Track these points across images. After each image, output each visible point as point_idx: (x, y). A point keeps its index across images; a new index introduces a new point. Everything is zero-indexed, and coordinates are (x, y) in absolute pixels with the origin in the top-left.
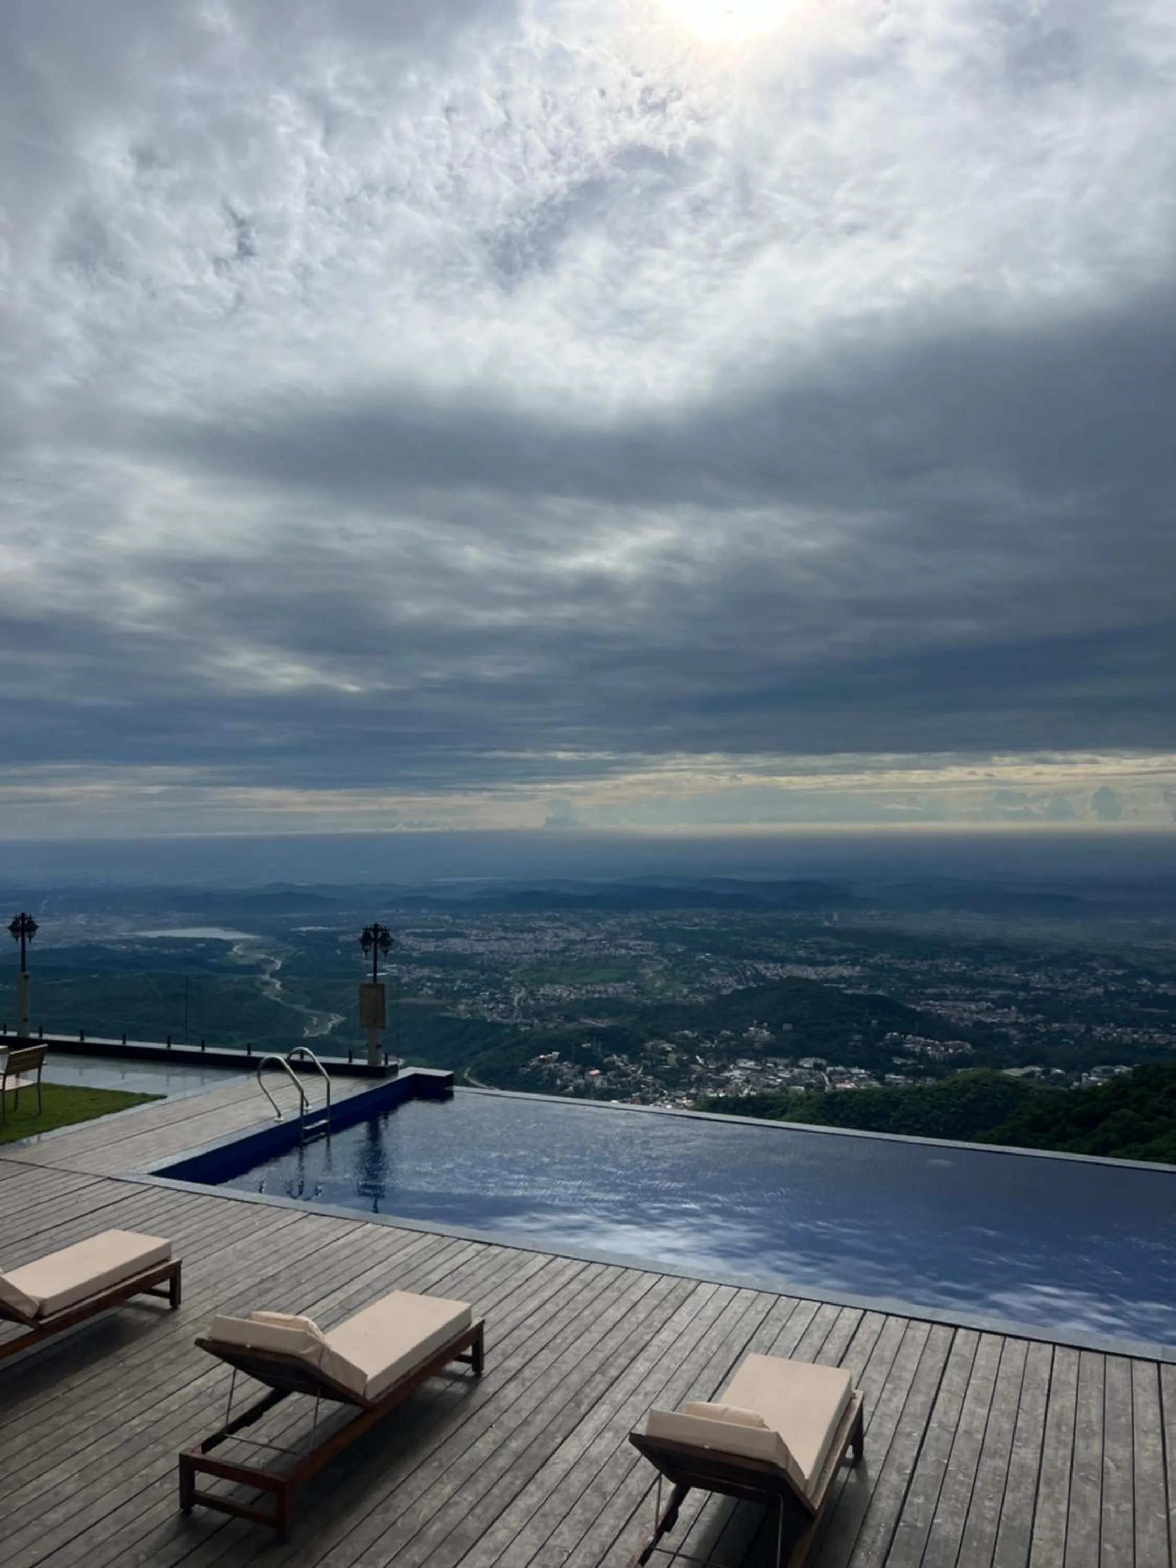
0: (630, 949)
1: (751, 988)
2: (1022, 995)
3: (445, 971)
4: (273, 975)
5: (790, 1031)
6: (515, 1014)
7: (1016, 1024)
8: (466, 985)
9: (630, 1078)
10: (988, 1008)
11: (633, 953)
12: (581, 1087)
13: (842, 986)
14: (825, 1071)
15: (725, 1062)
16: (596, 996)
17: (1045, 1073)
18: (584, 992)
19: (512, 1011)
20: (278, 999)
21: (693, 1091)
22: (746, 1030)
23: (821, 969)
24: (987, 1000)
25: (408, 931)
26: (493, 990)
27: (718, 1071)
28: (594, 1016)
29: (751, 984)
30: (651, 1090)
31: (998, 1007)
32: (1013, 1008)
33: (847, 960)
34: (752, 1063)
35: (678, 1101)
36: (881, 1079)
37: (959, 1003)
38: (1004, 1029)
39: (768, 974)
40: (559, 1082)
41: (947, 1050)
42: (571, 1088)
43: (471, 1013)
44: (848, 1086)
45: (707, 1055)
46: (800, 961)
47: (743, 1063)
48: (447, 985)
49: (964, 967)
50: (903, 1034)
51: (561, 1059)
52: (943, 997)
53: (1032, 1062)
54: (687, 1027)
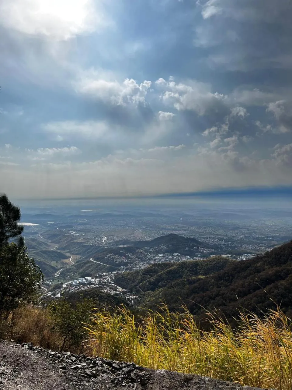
0: (132, 227)
1: (162, 236)
2: (225, 237)
3: (85, 233)
5: (171, 247)
7: (224, 244)
8: (91, 237)
9: (132, 259)
10: (218, 241)
12: (120, 262)
13: (183, 235)
14: (179, 256)
15: (155, 254)
16: (124, 239)
17: (231, 256)
18: (121, 238)
19: (102, 243)
20: (42, 241)
21: (148, 262)
22: (161, 246)
23: (178, 232)
24: (217, 239)
27: (154, 257)
28: (123, 244)
30: (138, 262)
31: (220, 240)
32: (223, 241)
33: (184, 229)
34: (162, 255)
35: (144, 264)
36: (193, 258)
37: (211, 240)
38: (221, 246)
39: (166, 233)
40: (115, 260)
41: (208, 251)
42: (118, 262)
43: (92, 244)
44: (185, 260)
45: (151, 253)
46: (173, 230)
47: (160, 255)
48: (86, 237)
50: (198, 247)
51: (115, 255)
52: (207, 238)
53: (228, 253)
54: (146, 246)
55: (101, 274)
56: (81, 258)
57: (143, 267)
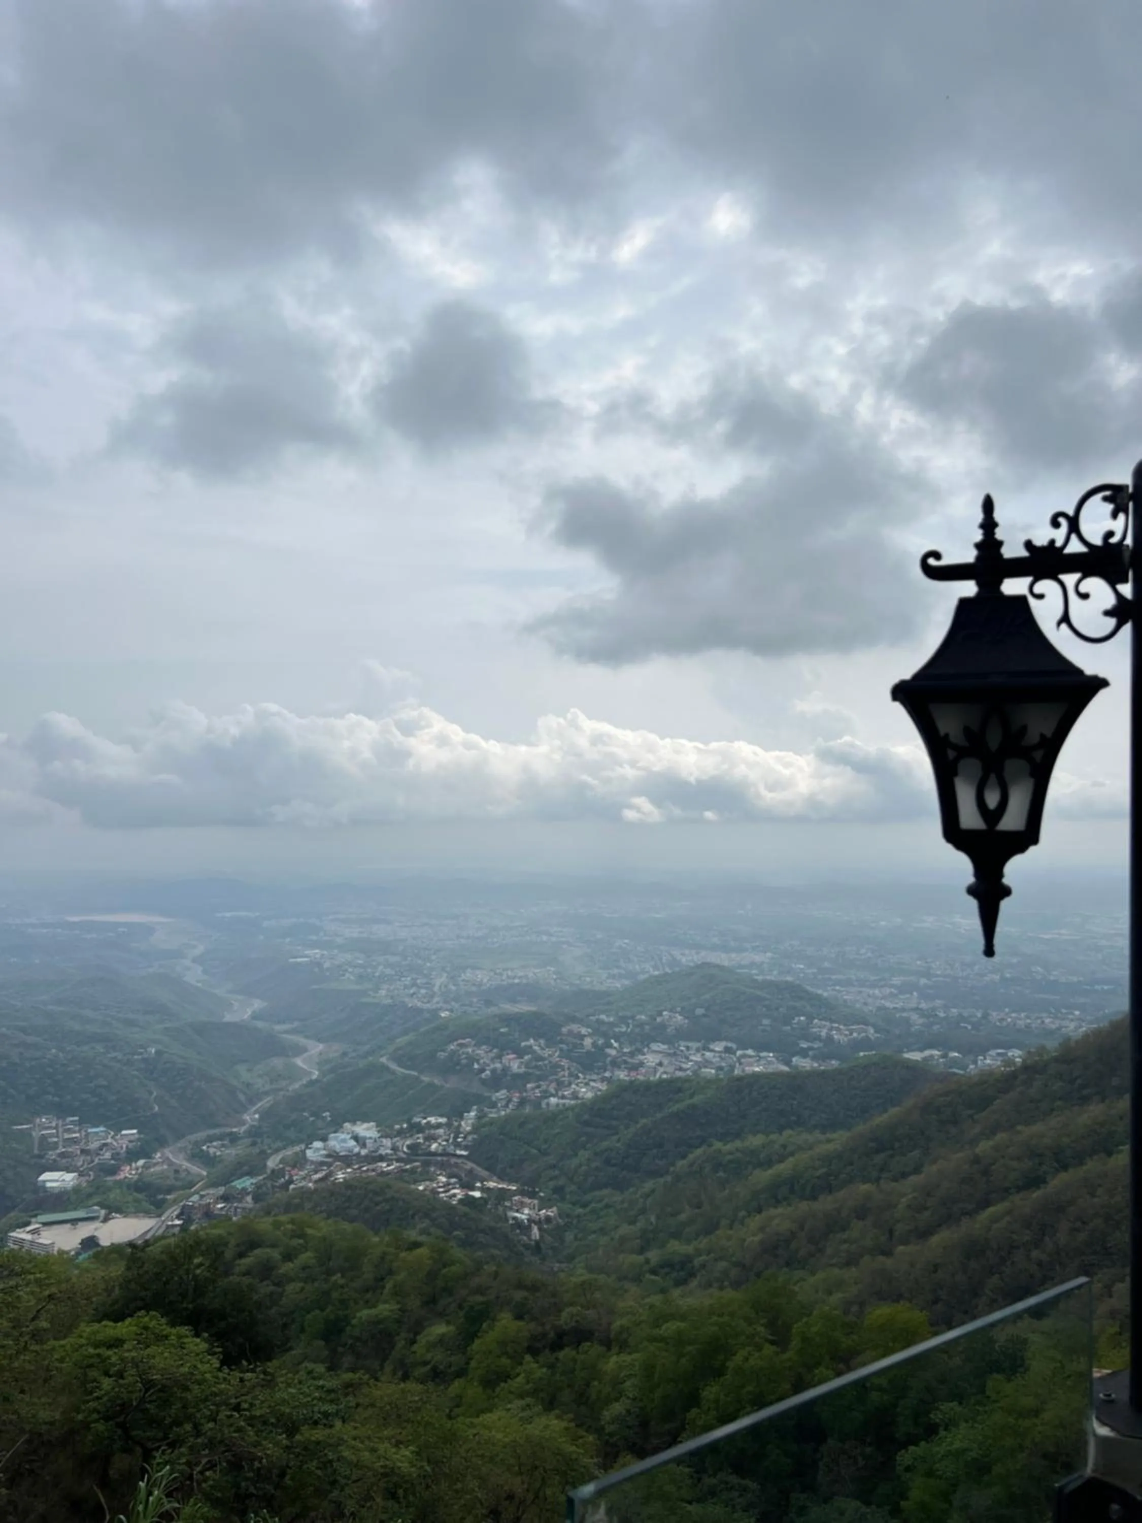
0: (551, 935)
1: (666, 974)
2: (923, 981)
3: (368, 957)
4: (194, 961)
5: (704, 1015)
6: (436, 999)
7: (916, 1009)
8: (388, 971)
9: (546, 1062)
10: (891, 994)
11: (554, 939)
12: (499, 1072)
13: (754, 972)
14: (734, 1053)
15: (638, 1045)
16: (516, 981)
17: (944, 1056)
18: (504, 977)
19: (432, 997)
20: (199, 985)
21: (607, 1074)
22: (660, 1015)
23: (733, 955)
24: (892, 986)
25: (331, 917)
26: (414, 976)
27: (632, 1054)
28: (513, 1001)
29: (668, 970)
30: (566, 1073)
31: (901, 992)
32: (915, 993)
33: (758, 946)
34: (665, 1047)
35: (592, 1084)
36: (788, 1063)
37: (863, 989)
38: (905, 1015)
39: (684, 960)
40: (476, 1066)
41: (851, 1034)
42: (488, 1072)
43: (392, 997)
44: (757, 1069)
45: (622, 1040)
46: (714, 948)
47: (655, 1046)
48: (369, 970)
49: (869, 954)
50: (810, 1018)
51: (478, 1045)
52: (848, 983)
53: (931, 1046)
54: (603, 1012)
55: (416, 1120)
56: (345, 1054)
57: (587, 1094)
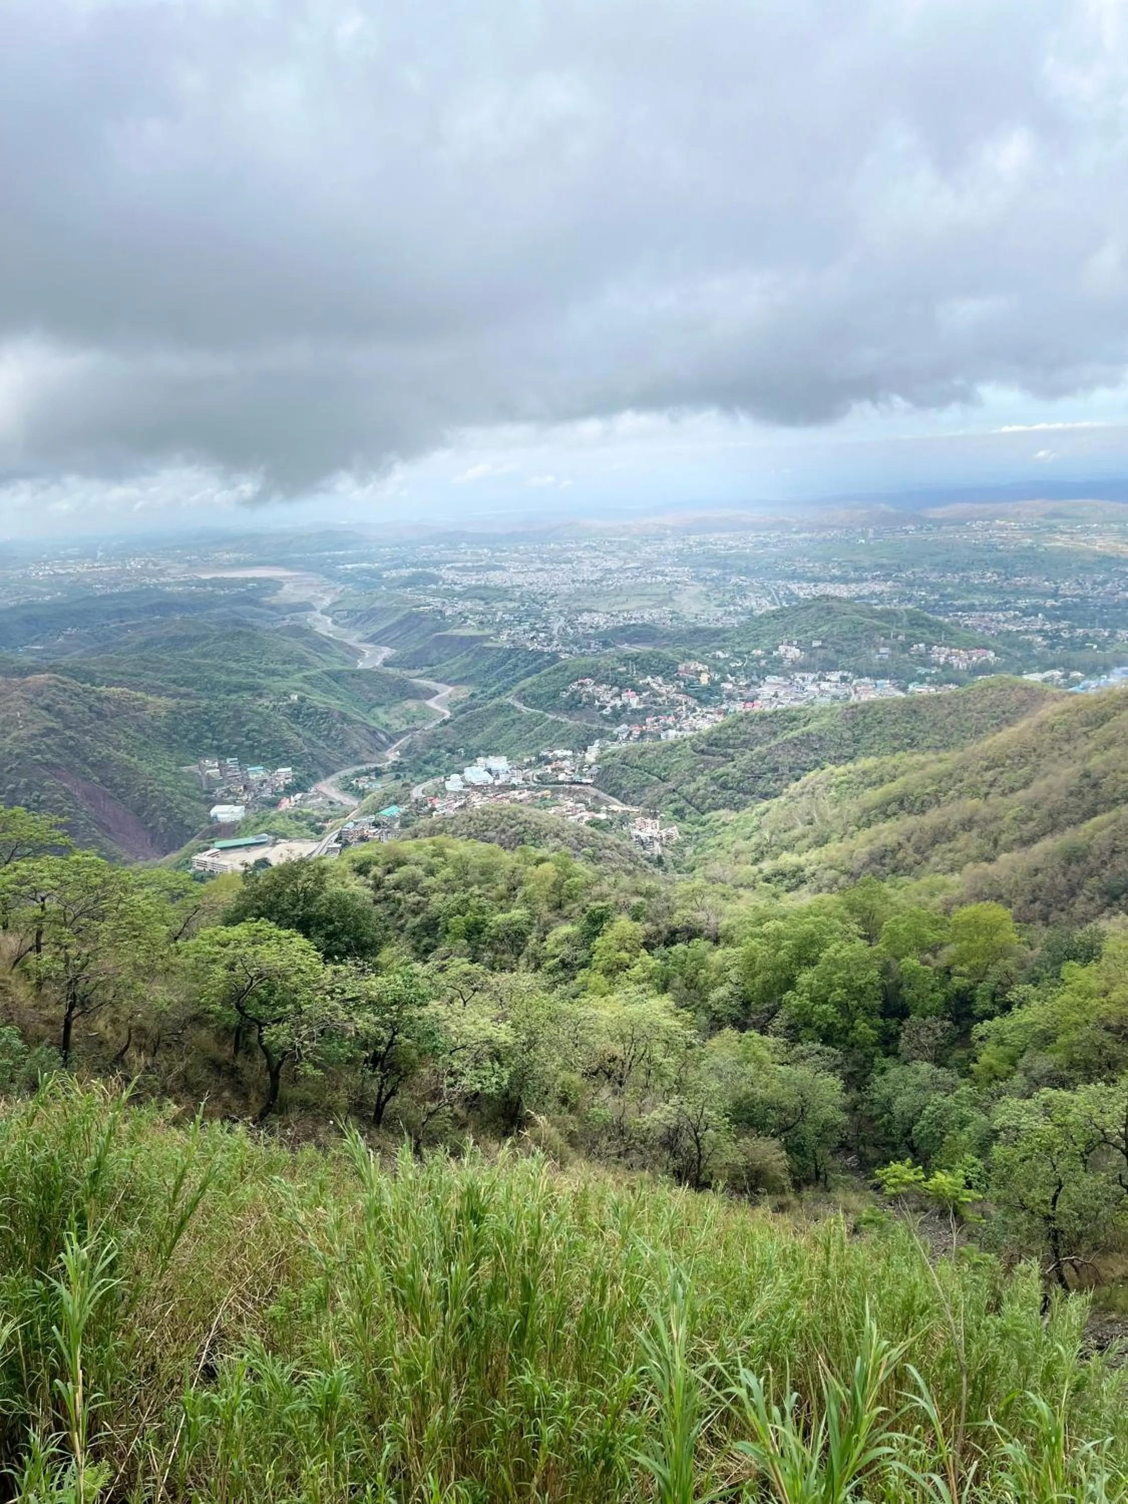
0: (666, 575)
1: (783, 608)
2: (1050, 602)
3: (487, 603)
4: (323, 612)
5: (820, 647)
6: (555, 642)
7: (1040, 631)
8: (507, 617)
9: (664, 698)
10: (1015, 617)
11: (668, 579)
12: (619, 708)
13: (873, 602)
14: (851, 682)
15: (755, 678)
16: (633, 622)
17: (1066, 676)
18: (621, 619)
19: (551, 640)
20: (331, 635)
21: (724, 707)
22: (777, 649)
23: (853, 586)
24: (1016, 609)
25: (449, 566)
26: (532, 620)
27: (748, 687)
28: (631, 642)
29: (784, 604)
30: (684, 708)
31: (1026, 615)
32: (1040, 615)
33: (878, 576)
34: (782, 679)
35: (709, 716)
36: (904, 689)
37: (986, 614)
38: (1028, 637)
39: (801, 594)
40: (597, 703)
41: (970, 658)
42: (608, 709)
43: (513, 642)
44: (873, 696)
45: (738, 674)
46: (833, 579)
47: (770, 679)
48: (490, 617)
49: (995, 578)
50: (929, 645)
51: (598, 683)
52: (972, 608)
53: (1053, 666)
54: (719, 648)
55: (544, 753)
56: (473, 696)
57: (705, 726)
